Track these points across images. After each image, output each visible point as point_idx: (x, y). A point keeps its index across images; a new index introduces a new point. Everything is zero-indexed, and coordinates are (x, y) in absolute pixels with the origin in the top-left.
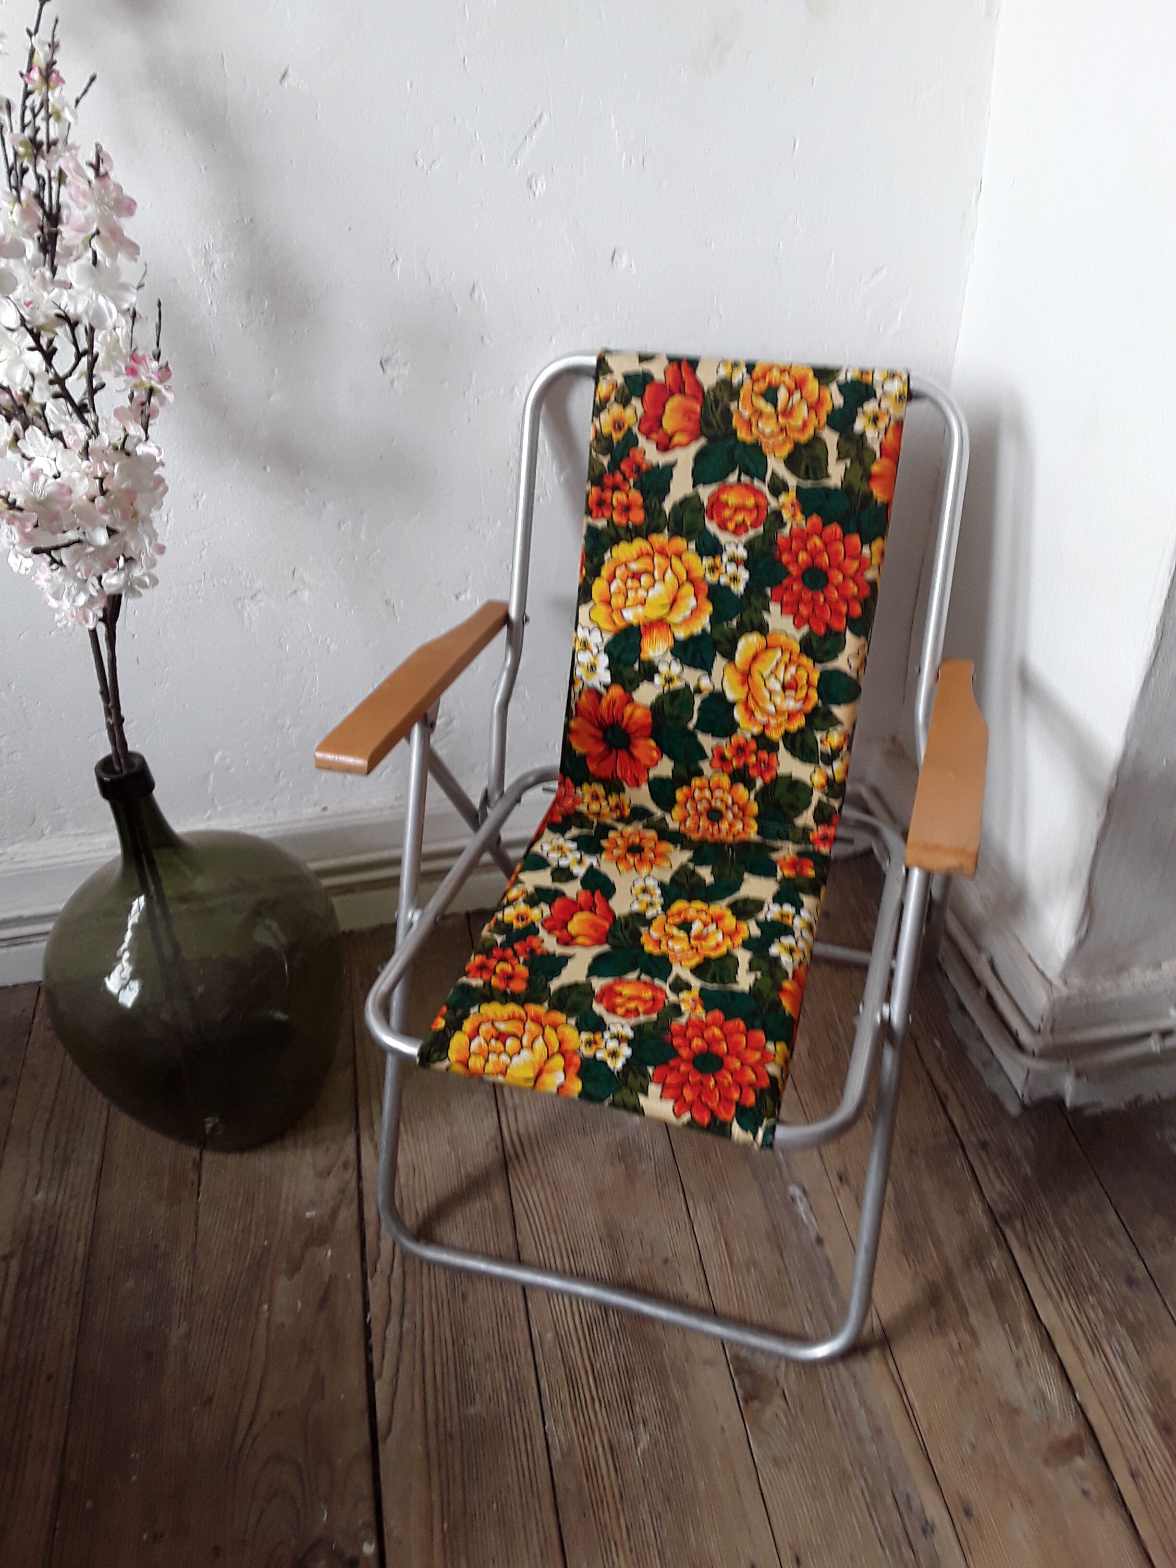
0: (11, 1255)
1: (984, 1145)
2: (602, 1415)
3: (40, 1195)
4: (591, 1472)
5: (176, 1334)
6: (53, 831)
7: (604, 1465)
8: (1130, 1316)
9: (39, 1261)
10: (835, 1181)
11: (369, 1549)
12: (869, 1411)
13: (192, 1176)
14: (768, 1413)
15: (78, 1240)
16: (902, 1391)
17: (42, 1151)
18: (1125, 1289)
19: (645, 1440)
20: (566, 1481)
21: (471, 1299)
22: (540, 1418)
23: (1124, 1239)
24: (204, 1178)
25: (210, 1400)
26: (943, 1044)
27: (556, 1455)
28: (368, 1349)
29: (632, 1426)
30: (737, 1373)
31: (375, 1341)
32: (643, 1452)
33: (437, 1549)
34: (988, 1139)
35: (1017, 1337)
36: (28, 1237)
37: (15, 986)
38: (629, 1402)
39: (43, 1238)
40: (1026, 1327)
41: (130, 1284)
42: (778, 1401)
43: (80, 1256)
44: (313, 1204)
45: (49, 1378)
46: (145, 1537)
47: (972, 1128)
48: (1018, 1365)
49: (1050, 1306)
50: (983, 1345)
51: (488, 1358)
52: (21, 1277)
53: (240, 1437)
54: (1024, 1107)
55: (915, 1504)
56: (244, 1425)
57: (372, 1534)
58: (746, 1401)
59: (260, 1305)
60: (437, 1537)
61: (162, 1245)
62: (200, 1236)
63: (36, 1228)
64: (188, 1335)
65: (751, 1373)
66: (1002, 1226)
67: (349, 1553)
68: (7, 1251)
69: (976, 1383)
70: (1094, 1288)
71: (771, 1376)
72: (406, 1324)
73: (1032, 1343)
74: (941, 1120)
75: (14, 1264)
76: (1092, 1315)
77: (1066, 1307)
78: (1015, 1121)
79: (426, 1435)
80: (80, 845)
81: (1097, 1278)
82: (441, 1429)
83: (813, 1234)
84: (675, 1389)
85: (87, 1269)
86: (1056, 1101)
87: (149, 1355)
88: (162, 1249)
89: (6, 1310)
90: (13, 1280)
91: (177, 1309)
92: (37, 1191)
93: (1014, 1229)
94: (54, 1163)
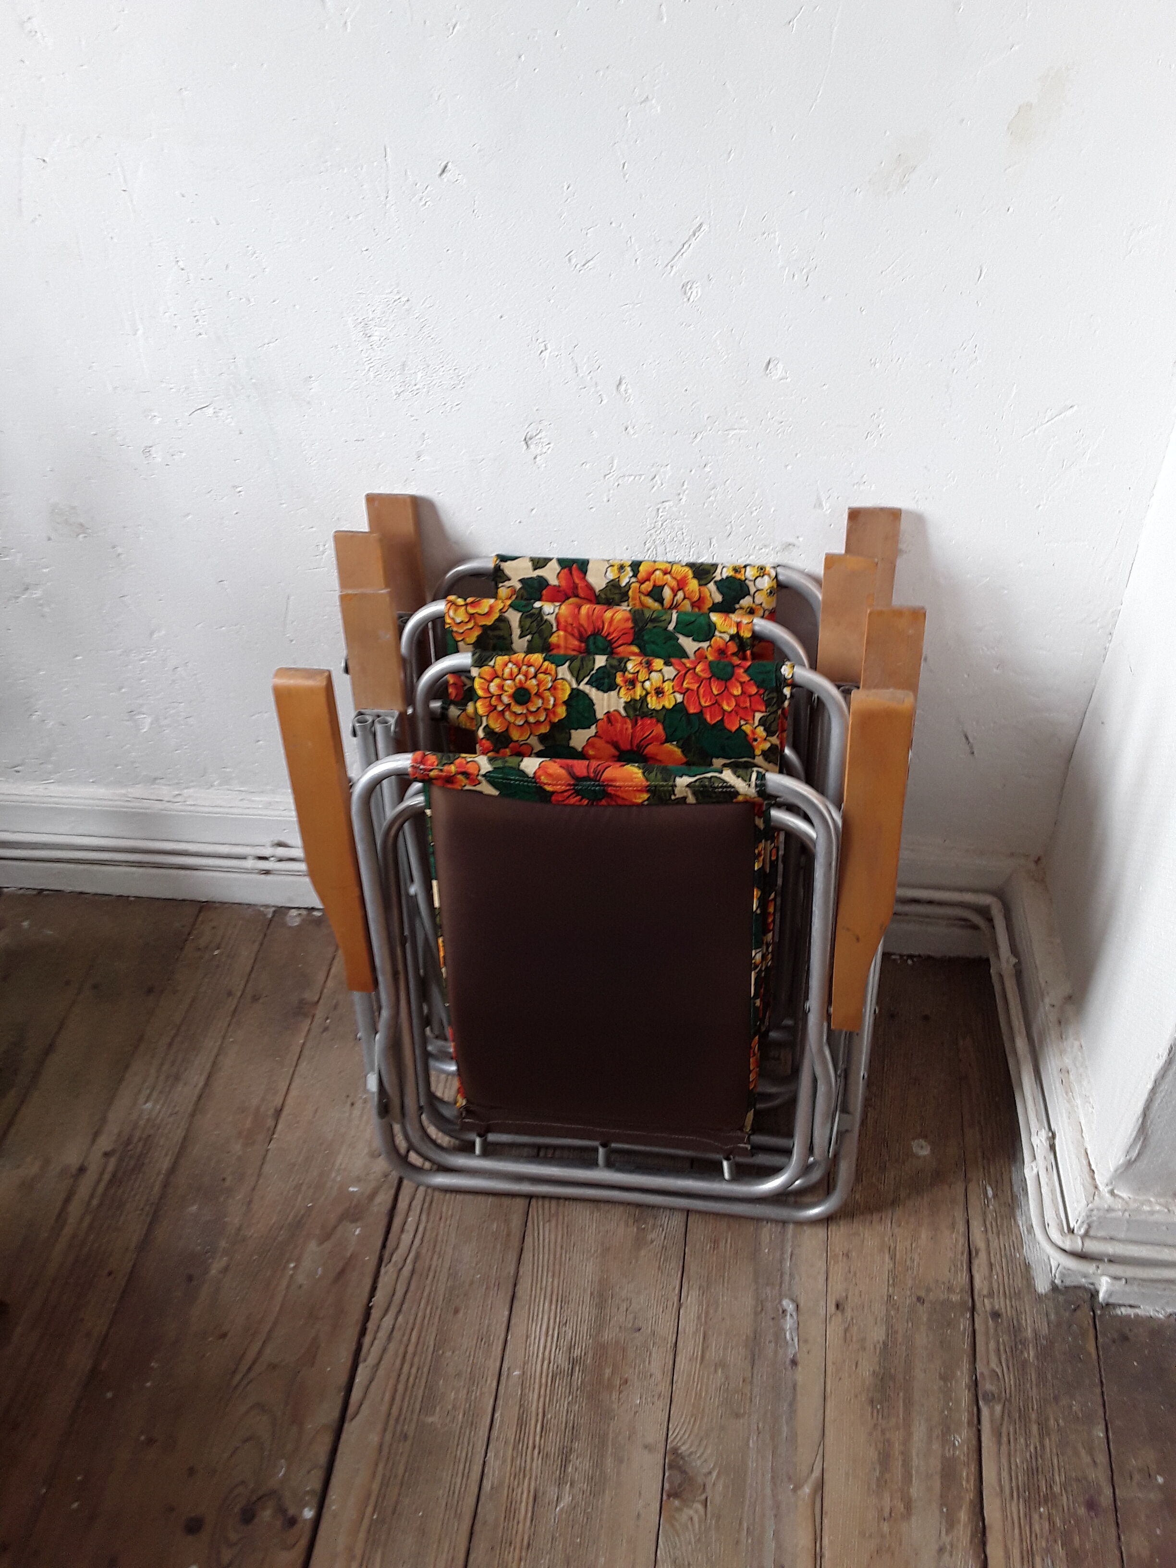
0: (113, 1153)
1: (996, 1315)
2: (537, 1463)
3: (149, 1105)
4: (510, 1512)
5: (216, 1266)
6: (220, 785)
7: (523, 1509)
8: (1077, 1540)
9: (132, 1163)
10: (832, 1308)
11: (308, 1514)
12: (779, 1547)
13: (270, 1122)
14: (684, 1517)
15: (166, 1155)
16: (817, 1537)
17: (162, 1064)
18: (1082, 1511)
19: (566, 1500)
20: (489, 1511)
21: (461, 1314)
22: (484, 1447)
23: (1102, 1458)
24: (279, 1127)
25: (224, 1336)
26: (995, 1196)
27: (487, 1485)
28: (363, 1332)
29: (560, 1483)
30: (670, 1467)
31: (371, 1326)
32: (561, 1510)
33: (362, 1535)
34: (1003, 1310)
35: (951, 1523)
36: (128, 1142)
38: (565, 1462)
39: (141, 1144)
40: (963, 1516)
41: (194, 1208)
42: (699, 1506)
43: (164, 1171)
44: (358, 1180)
45: (110, 1274)
46: (143, 1438)
47: (991, 1294)
48: (941, 1550)
49: (998, 1502)
50: (914, 1519)
51: (459, 1375)
52: (114, 1175)
53: (238, 1377)
54: (1055, 1288)
56: (243, 1368)
57: (315, 1501)
58: (669, 1496)
59: (289, 1261)
60: (366, 1523)
61: (229, 1179)
62: (260, 1181)
63: (137, 1134)
64: (226, 1270)
65: (683, 1472)
66: (981, 1403)
67: (292, 1511)
68: (109, 1149)
69: (893, 1554)
70: (1049, 1499)
71: (700, 1480)
72: (400, 1318)
73: (963, 1533)
74: (962, 1277)
75: (113, 1161)
76: (1037, 1528)
77: (1016, 1508)
78: (1040, 1298)
79: (385, 1430)
80: (242, 800)
81: (1057, 1489)
82: (399, 1428)
83: (790, 1354)
84: (609, 1461)
85: (166, 1185)
86: (1090, 1290)
87: (190, 1278)
88: (227, 1183)
89: (95, 1202)
90: (107, 1177)
91: (223, 1244)
92: (146, 1102)
93: (992, 1413)
94: (167, 1077)
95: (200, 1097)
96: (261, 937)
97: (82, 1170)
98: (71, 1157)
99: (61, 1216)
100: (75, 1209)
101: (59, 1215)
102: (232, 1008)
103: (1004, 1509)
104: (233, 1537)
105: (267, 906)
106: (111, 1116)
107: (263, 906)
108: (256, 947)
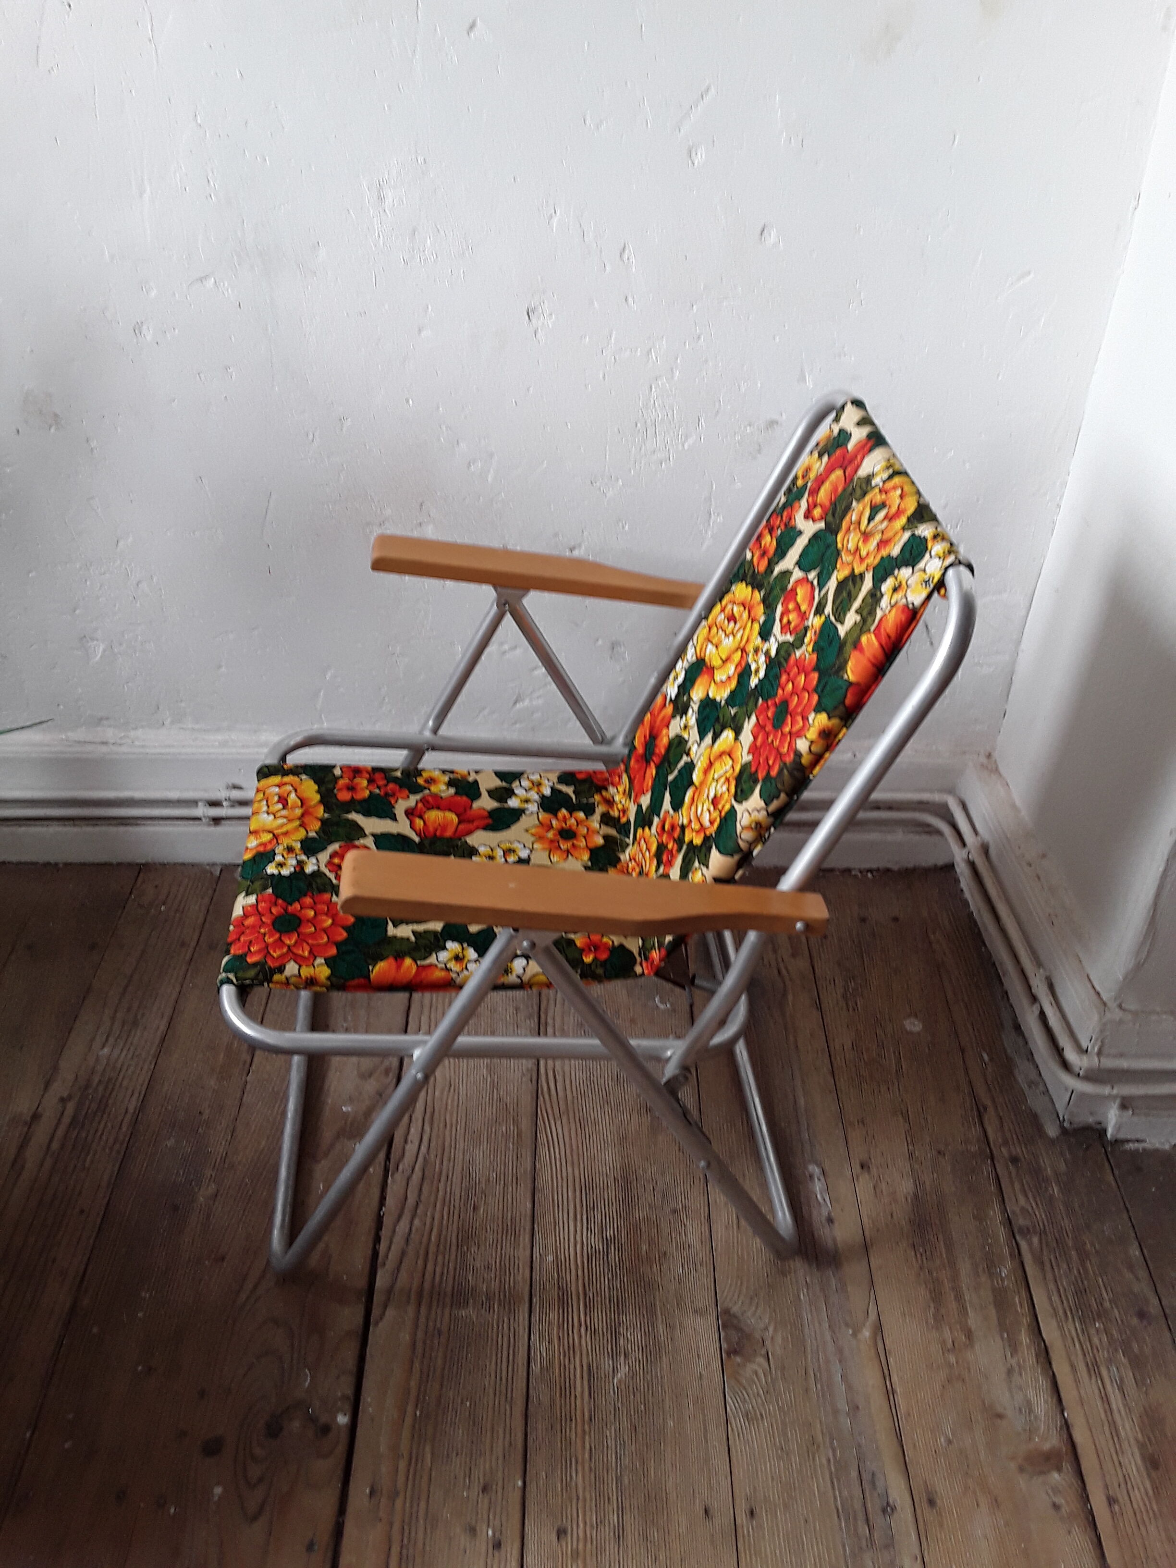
0: (70, 1097)
1: (1015, 1160)
2: (586, 1340)
3: (106, 1050)
4: (566, 1390)
5: (203, 1195)
7: (580, 1386)
8: (1135, 1347)
9: (94, 1106)
10: (857, 1168)
11: (342, 1419)
12: (849, 1388)
13: (245, 1057)
14: (750, 1367)
15: (131, 1097)
16: (886, 1376)
17: (116, 1012)
18: (1135, 1321)
19: (623, 1370)
20: (541, 1393)
21: (481, 1211)
22: (527, 1330)
23: (1142, 1273)
24: (256, 1060)
25: (223, 1259)
26: (991, 1059)
27: (535, 1368)
28: (377, 1239)
29: (614, 1356)
30: (724, 1326)
31: (385, 1233)
32: (620, 1381)
33: (406, 1433)
34: (1020, 1154)
35: (1014, 1346)
36: (88, 1085)
37: (119, 864)
38: (615, 1334)
39: (101, 1089)
40: (1024, 1338)
41: (170, 1143)
42: (762, 1360)
43: (131, 1110)
44: (351, 1100)
45: (82, 1211)
46: (140, 1368)
47: (1006, 1143)
48: (1010, 1372)
49: (1054, 1323)
50: (977, 1346)
51: (488, 1268)
52: (74, 1118)
53: (243, 1296)
54: (1064, 1131)
55: (880, 1484)
56: (249, 1286)
57: (347, 1407)
58: (729, 1354)
60: (408, 1420)
61: (207, 1111)
62: (242, 1111)
63: (96, 1079)
64: (214, 1197)
65: (739, 1329)
66: (1018, 1237)
67: (324, 1419)
68: (65, 1095)
69: (963, 1380)
70: (1102, 1314)
71: (757, 1335)
72: (417, 1222)
73: (1028, 1354)
74: (976, 1130)
75: (70, 1107)
76: (1096, 1341)
77: (1072, 1327)
78: (1052, 1142)
79: (416, 1326)
81: (1107, 1304)
82: (431, 1324)
83: (825, 1213)
84: (661, 1328)
85: (135, 1122)
86: (1097, 1130)
87: (176, 1208)
88: (205, 1116)
89: (55, 1145)
90: (66, 1120)
91: (208, 1172)
92: (103, 1047)
93: (1030, 1244)
94: (123, 1024)
95: (163, 1040)
96: (210, 892)
97: (36, 1116)
98: (23, 1105)
99: (17, 1163)
100: (32, 1154)
101: (15, 1161)
102: (188, 958)
103: (1061, 1328)
104: (258, 1451)
105: (214, 865)
106: (62, 1064)
107: (208, 864)
108: (207, 900)
